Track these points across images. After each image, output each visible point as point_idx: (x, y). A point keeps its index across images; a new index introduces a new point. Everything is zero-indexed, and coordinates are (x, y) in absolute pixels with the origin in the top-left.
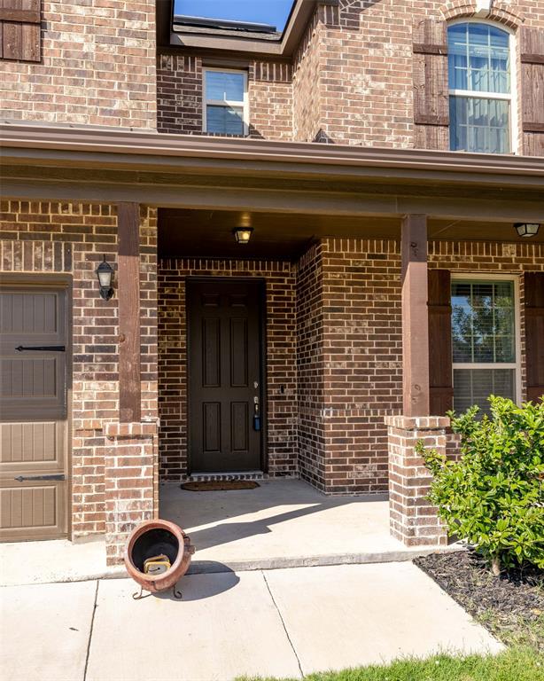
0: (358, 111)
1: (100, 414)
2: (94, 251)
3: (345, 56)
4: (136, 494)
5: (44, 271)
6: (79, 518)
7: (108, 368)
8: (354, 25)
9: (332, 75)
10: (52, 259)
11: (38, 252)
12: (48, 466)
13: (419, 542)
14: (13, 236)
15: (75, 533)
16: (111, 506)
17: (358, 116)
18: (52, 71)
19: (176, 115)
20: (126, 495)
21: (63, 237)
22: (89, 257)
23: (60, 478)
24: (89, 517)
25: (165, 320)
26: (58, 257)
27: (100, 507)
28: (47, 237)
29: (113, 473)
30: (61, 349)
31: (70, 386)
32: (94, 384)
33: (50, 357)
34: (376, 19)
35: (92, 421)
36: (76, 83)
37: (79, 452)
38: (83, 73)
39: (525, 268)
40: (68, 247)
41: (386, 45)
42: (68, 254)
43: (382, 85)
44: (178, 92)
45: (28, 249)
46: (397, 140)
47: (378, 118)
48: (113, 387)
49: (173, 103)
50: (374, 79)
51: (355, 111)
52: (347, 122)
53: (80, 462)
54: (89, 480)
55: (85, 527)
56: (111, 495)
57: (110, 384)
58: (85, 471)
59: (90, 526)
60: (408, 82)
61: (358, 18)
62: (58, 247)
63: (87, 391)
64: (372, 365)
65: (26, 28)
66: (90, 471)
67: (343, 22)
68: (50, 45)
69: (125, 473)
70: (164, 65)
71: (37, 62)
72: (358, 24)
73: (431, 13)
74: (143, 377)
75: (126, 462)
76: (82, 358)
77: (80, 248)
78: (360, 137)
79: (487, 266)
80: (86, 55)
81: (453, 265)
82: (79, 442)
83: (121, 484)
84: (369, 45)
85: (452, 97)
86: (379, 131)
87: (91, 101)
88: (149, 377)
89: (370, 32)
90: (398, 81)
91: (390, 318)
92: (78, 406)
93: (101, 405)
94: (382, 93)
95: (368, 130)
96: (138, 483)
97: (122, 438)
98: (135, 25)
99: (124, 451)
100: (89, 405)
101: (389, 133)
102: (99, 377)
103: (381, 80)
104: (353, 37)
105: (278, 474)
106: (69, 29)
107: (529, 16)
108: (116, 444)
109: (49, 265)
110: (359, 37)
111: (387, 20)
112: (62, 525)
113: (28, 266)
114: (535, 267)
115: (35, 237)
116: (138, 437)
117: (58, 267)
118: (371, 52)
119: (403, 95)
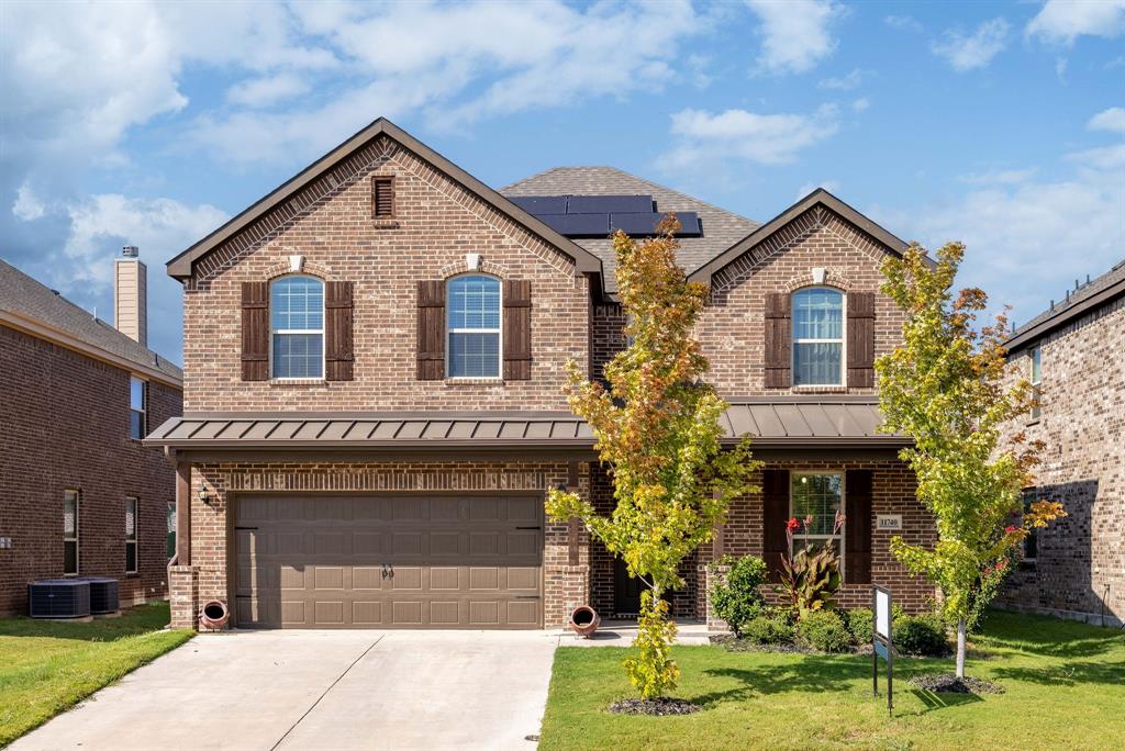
0: (726, 362)
1: (559, 563)
2: (556, 478)
3: (717, 325)
4: (577, 599)
5: (531, 488)
6: (548, 616)
7: (563, 539)
8: (723, 303)
9: (708, 339)
10: (535, 482)
11: (528, 479)
12: (531, 591)
13: (715, 629)
14: (516, 471)
15: (546, 624)
16: (565, 604)
17: (725, 365)
18: (535, 383)
19: (608, 350)
20: (572, 599)
21: (540, 471)
22: (553, 480)
23: (538, 597)
24: (553, 617)
25: (598, 501)
26: (538, 481)
27: (559, 612)
28: (532, 471)
29: (566, 589)
30: (538, 528)
31: (544, 548)
32: (556, 548)
33: (533, 532)
34: (739, 297)
35: (555, 567)
36: (547, 388)
37: (549, 583)
38: (550, 383)
39: (847, 466)
40: (543, 476)
41: (746, 314)
42: (543, 480)
43: (743, 343)
44: (609, 332)
45: (523, 477)
46: (753, 380)
47: (739, 366)
48: (566, 549)
49: (605, 341)
50: (737, 339)
51: (723, 362)
52: (717, 371)
53: (549, 588)
54: (553, 597)
55: (552, 621)
56: (566, 599)
57: (563, 547)
58: (551, 592)
59: (554, 621)
60: (761, 338)
61: (726, 297)
62: (538, 475)
63: (552, 551)
64: (732, 536)
65: (523, 362)
66: (554, 592)
67: (715, 301)
68: (534, 369)
69: (571, 589)
70: (599, 313)
71: (528, 378)
72: (726, 302)
73: (779, 288)
74: (580, 544)
75: (572, 584)
76: (550, 534)
77: (549, 476)
78: (726, 380)
79: (818, 466)
80: (553, 373)
81: (793, 466)
82: (548, 577)
83: (570, 594)
84: (734, 315)
85: (796, 344)
86: (740, 375)
87: (555, 398)
88: (584, 544)
89: (734, 306)
90: (753, 339)
91: (745, 504)
92: (548, 559)
93: (559, 558)
94: (742, 348)
95: (732, 375)
96: (577, 594)
97: (571, 573)
98: (577, 354)
99: (571, 579)
100: (553, 558)
101: (747, 376)
102: (559, 544)
103: (741, 339)
104: (722, 311)
105: (680, 615)
106: (543, 360)
107: (855, 282)
108: (568, 576)
109: (533, 486)
110: (727, 310)
111: (747, 297)
112: (539, 623)
113: (523, 487)
114: (855, 466)
115: (527, 471)
116: (577, 573)
117: (538, 486)
118: (735, 320)
119: (758, 349)
